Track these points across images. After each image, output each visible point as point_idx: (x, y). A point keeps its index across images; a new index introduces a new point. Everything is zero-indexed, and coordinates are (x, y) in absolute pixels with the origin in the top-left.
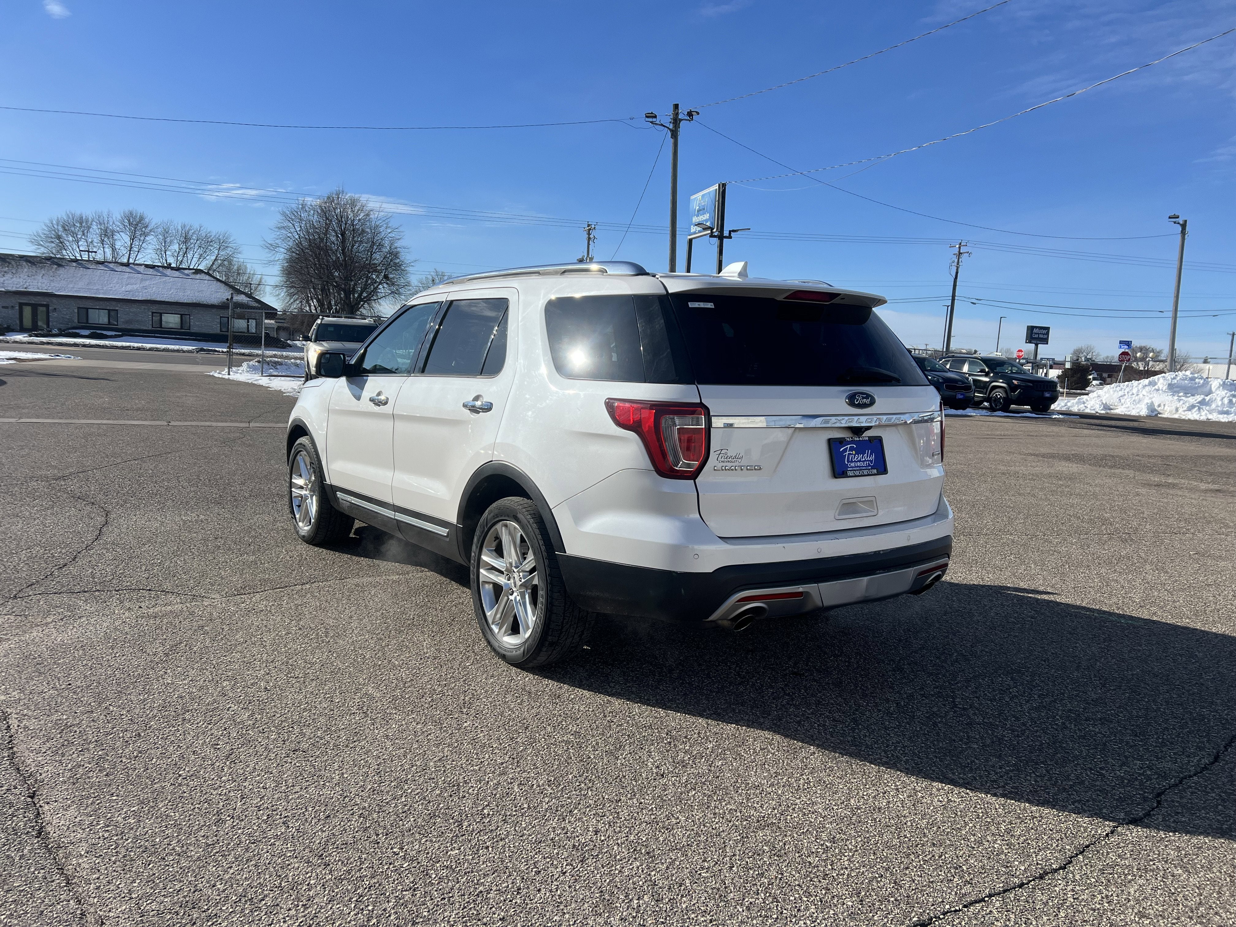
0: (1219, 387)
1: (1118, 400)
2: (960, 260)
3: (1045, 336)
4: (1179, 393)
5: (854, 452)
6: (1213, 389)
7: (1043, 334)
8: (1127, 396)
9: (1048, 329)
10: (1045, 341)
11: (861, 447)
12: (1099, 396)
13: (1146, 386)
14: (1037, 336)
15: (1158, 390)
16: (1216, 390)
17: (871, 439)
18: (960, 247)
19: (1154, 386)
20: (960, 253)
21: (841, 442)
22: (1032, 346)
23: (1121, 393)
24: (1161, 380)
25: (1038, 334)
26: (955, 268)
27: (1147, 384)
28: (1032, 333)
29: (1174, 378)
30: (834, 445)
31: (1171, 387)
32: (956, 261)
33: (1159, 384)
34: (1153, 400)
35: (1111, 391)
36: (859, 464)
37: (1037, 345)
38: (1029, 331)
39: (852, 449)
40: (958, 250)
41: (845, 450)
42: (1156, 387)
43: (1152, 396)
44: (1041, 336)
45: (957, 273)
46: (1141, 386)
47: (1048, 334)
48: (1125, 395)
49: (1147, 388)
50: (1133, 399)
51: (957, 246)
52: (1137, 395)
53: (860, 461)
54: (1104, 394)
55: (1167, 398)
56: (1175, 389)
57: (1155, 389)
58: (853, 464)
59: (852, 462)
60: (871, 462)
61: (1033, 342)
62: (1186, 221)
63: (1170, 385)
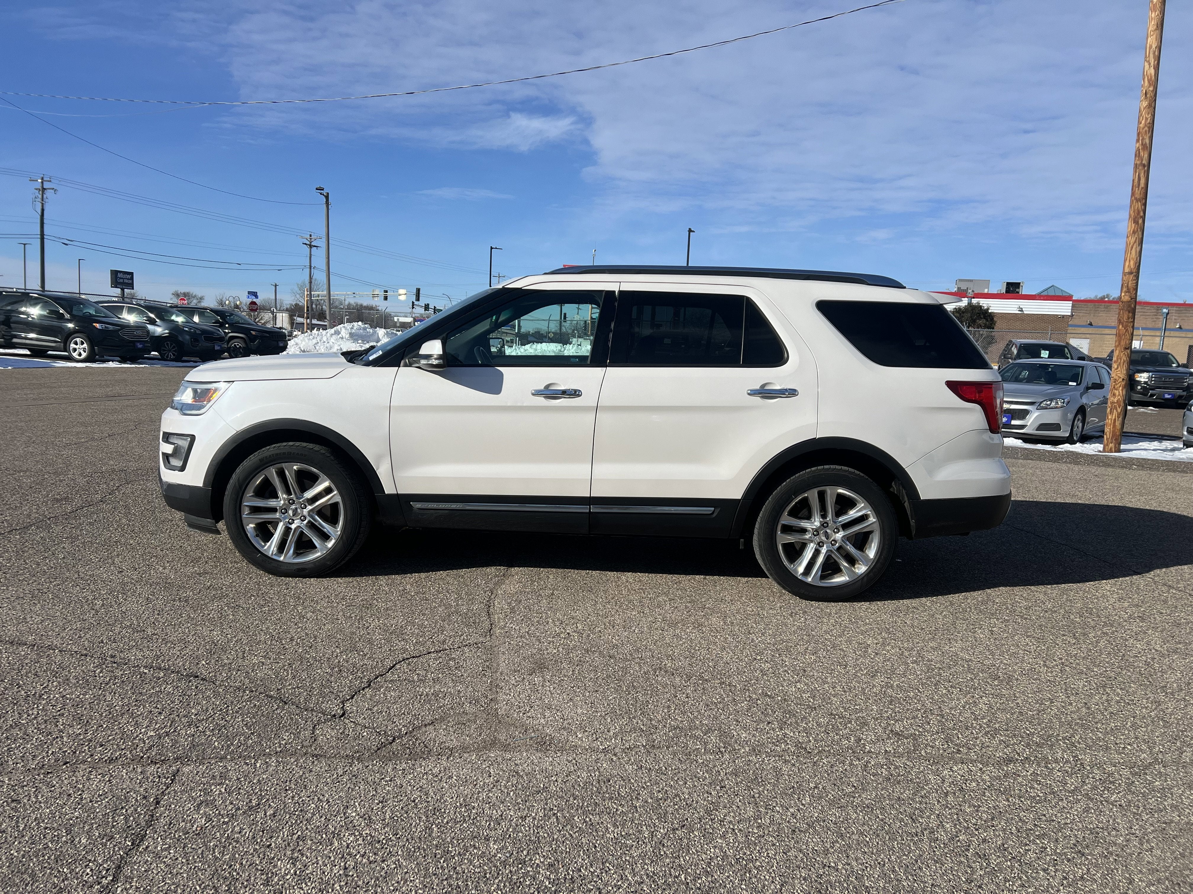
0: (384, 336)
1: (313, 347)
2: (45, 196)
3: (130, 282)
4: (358, 341)
6: (381, 337)
7: (128, 279)
8: (320, 343)
9: (132, 274)
10: (131, 286)
12: (296, 344)
13: (332, 334)
14: (121, 281)
15: (342, 338)
16: (382, 338)
18: (42, 182)
19: (338, 335)
20: (44, 189)
22: (118, 291)
23: (314, 341)
24: (343, 330)
25: (123, 278)
26: (40, 204)
27: (333, 333)
28: (116, 277)
29: (352, 328)
31: (352, 335)
32: (40, 196)
33: (342, 333)
34: (341, 346)
35: (306, 339)
37: (123, 290)
38: (114, 276)
40: (41, 184)
42: (340, 335)
43: (339, 343)
44: (126, 281)
45: (43, 210)
46: (328, 335)
47: (132, 279)
48: (318, 343)
49: (334, 337)
50: (326, 346)
51: (40, 181)
52: (328, 342)
54: (300, 342)
55: (351, 344)
56: (354, 337)
57: (340, 337)
61: (119, 286)
62: (328, 193)
63: (350, 334)
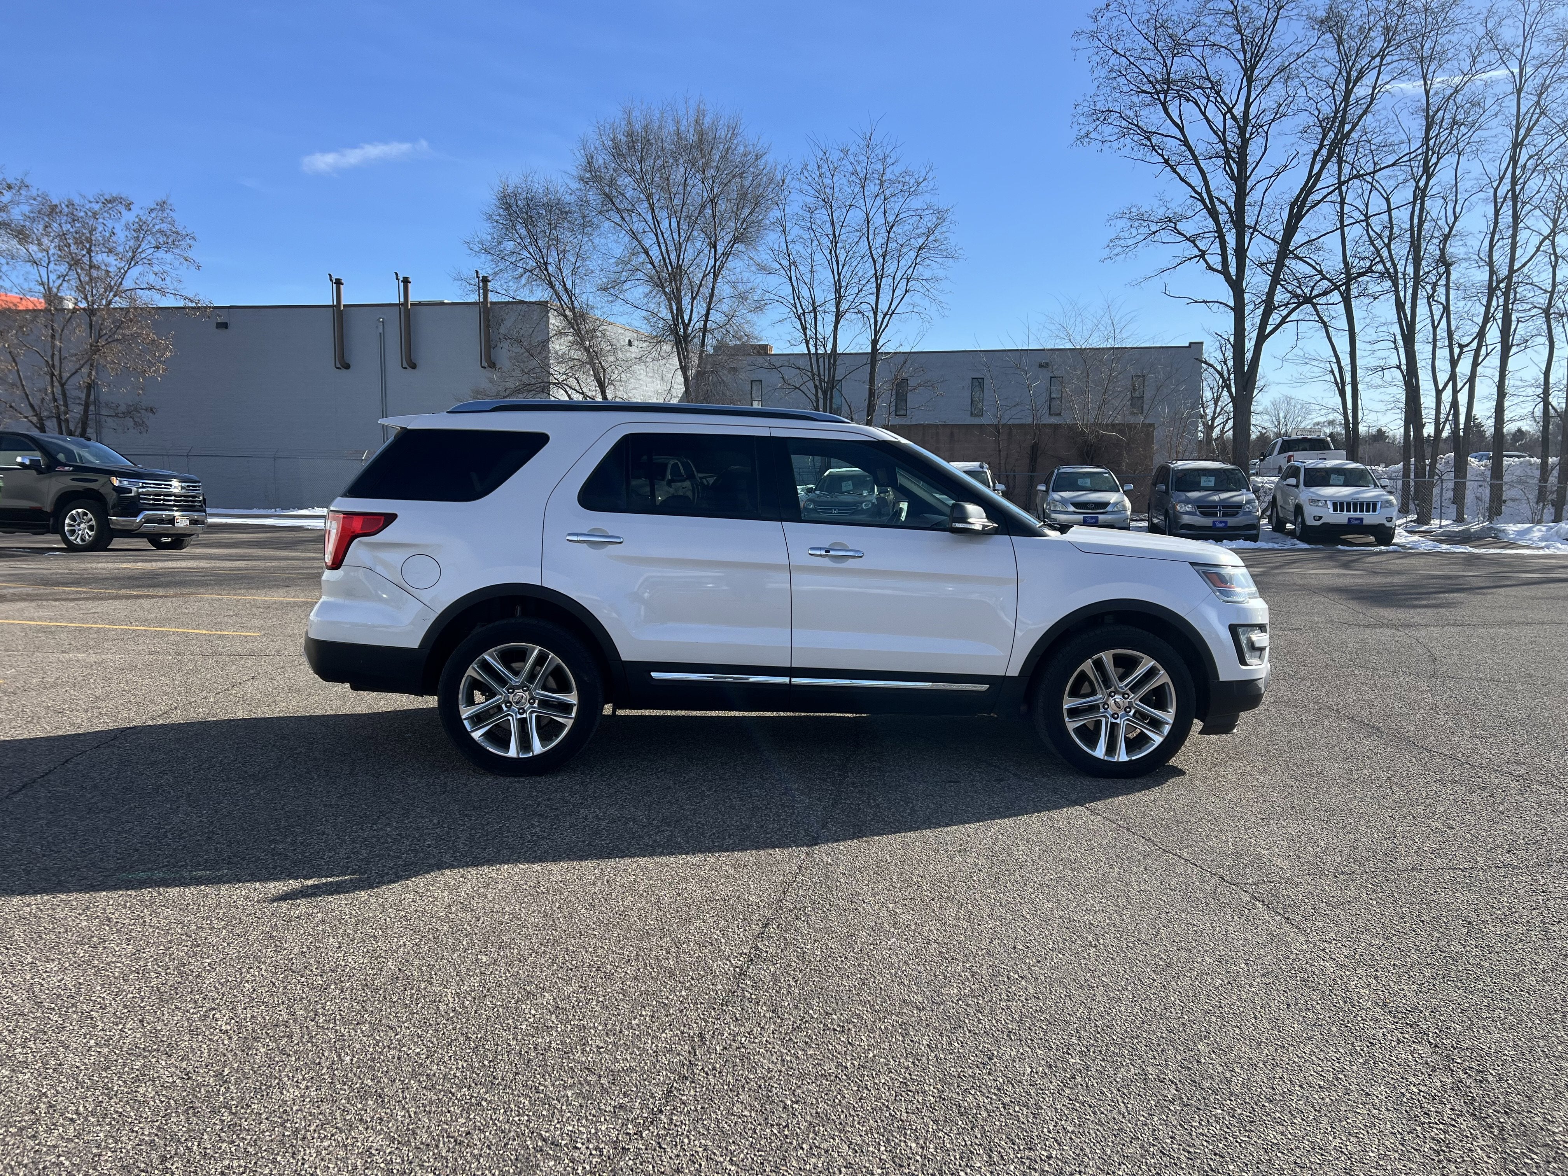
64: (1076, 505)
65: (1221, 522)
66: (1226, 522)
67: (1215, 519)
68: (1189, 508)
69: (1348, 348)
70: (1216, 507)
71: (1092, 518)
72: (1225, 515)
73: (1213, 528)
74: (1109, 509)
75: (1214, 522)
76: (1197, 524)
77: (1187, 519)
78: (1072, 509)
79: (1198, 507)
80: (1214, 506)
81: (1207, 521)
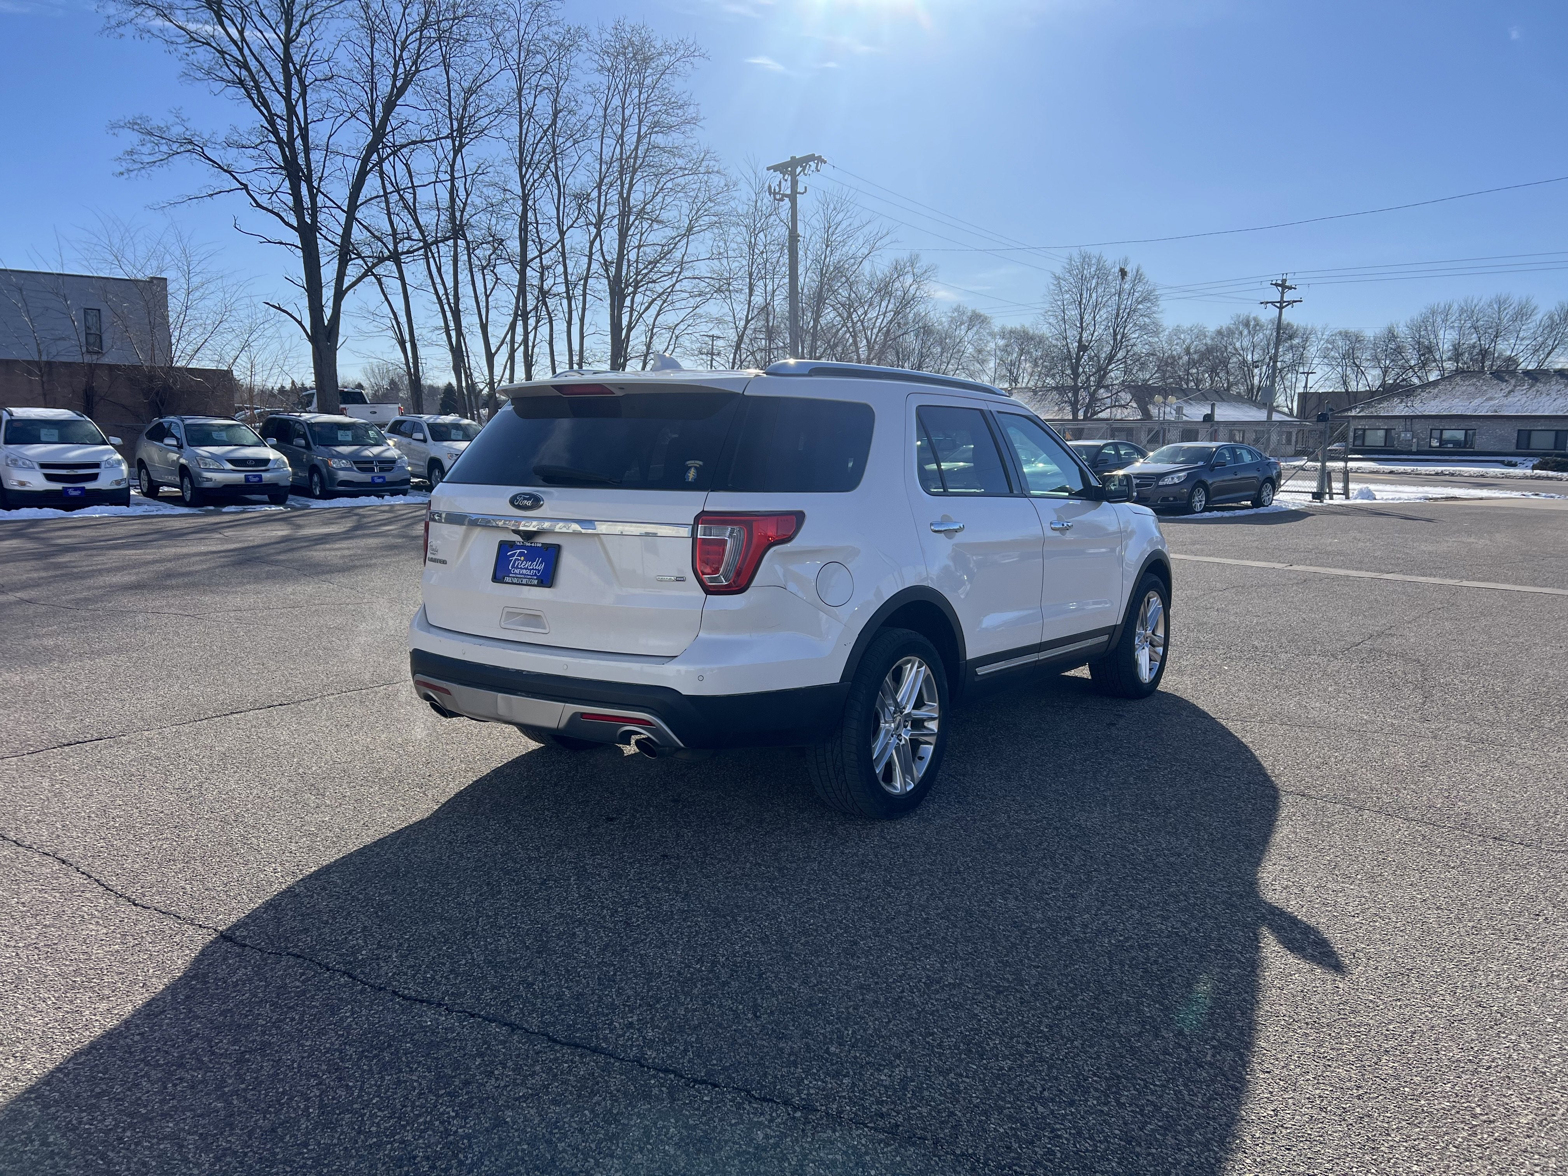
5: (522, 558)
11: (532, 554)
17: (547, 546)
21: (512, 545)
30: (504, 547)
36: (524, 571)
39: (521, 554)
41: (513, 555)
53: (527, 569)
58: (517, 571)
59: (517, 568)
60: (539, 571)
64: (233, 462)
65: (379, 477)
66: (383, 478)
67: (373, 475)
68: (344, 463)
69: (403, 307)
70: (372, 462)
71: (255, 476)
72: (382, 470)
73: (372, 483)
74: (270, 466)
75: (373, 478)
76: (355, 480)
77: (342, 475)
78: (229, 466)
79: (355, 463)
80: (369, 461)
81: (365, 477)
